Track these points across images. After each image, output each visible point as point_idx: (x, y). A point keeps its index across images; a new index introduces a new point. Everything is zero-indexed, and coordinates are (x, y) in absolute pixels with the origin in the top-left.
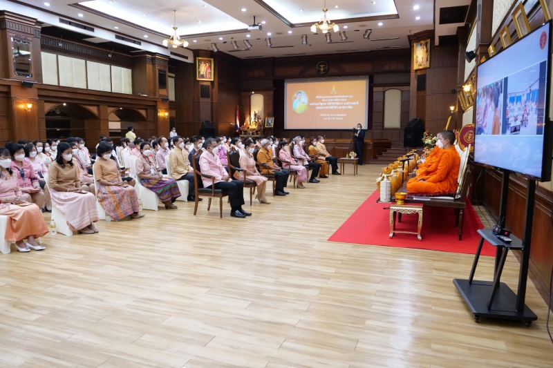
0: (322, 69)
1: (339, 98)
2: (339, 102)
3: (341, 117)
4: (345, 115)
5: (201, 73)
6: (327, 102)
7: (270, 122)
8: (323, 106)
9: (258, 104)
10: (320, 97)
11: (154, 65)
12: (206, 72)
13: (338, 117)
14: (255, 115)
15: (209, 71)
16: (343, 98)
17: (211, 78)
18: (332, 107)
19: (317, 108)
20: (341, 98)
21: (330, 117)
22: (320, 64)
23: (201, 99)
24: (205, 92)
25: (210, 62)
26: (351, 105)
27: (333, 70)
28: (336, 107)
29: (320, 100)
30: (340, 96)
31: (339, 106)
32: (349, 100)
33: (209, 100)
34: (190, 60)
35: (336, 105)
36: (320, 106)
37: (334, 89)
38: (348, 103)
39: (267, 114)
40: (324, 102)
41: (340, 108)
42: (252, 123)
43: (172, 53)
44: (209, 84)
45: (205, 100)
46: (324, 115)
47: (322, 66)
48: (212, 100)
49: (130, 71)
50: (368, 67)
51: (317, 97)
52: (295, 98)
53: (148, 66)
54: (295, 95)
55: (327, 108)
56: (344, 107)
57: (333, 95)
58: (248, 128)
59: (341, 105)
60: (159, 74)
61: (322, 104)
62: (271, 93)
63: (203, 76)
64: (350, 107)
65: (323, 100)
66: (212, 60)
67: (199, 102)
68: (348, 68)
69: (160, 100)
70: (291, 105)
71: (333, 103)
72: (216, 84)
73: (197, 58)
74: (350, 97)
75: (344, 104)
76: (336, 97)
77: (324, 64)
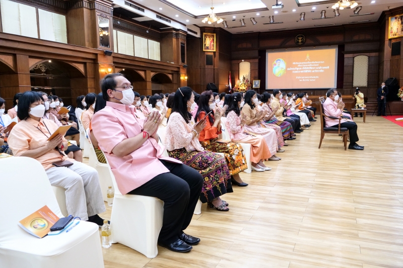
0: (300, 41)
1: (312, 64)
2: (312, 67)
3: (314, 79)
4: (317, 77)
5: (207, 45)
6: (302, 67)
7: (257, 84)
8: (299, 70)
9: (245, 69)
10: (297, 63)
11: (177, 39)
12: (210, 44)
13: (312, 79)
14: (244, 78)
15: (212, 43)
16: (316, 64)
17: (214, 49)
18: (306, 71)
19: (294, 72)
20: (314, 64)
21: (305, 79)
22: (299, 37)
23: (206, 66)
24: (209, 61)
25: (214, 37)
26: (322, 69)
27: (309, 41)
28: (309, 71)
29: (296, 66)
30: (313, 62)
31: (313, 70)
32: (320, 65)
33: (212, 67)
34: (198, 36)
35: (310, 70)
36: (296, 70)
37: (308, 56)
38: (320, 68)
39: (253, 77)
40: (299, 67)
41: (313, 71)
42: (241, 84)
43: (188, 30)
44: (212, 54)
45: (210, 66)
46: (299, 77)
47: (300, 38)
48: (214, 67)
49: (159, 43)
50: (339, 38)
51: (294, 63)
52: (275, 65)
53: (173, 39)
54: (275, 62)
55: (302, 72)
56: (317, 71)
57: (307, 61)
58: (239, 89)
59: (314, 70)
60: (182, 46)
61: (298, 69)
62: (257, 61)
63: (207, 48)
64: (322, 71)
65: (299, 66)
66: (215, 35)
67: (204, 69)
68: (322, 39)
69: (181, 67)
70: (272, 70)
71: (307, 68)
72: (217, 54)
73: (204, 34)
74: (322, 62)
75: (317, 68)
76: (310, 63)
77: (301, 36)
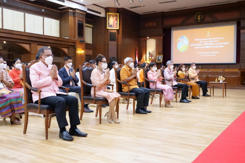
0: (199, 19)
1: (212, 40)
2: (213, 43)
3: (214, 54)
4: (217, 52)
5: (110, 24)
6: (203, 43)
7: (160, 58)
8: (200, 46)
9: (151, 45)
10: (198, 40)
11: (74, 17)
12: (113, 23)
13: (212, 54)
14: (150, 53)
15: (116, 22)
16: (216, 40)
17: (117, 27)
18: (207, 47)
19: (196, 48)
20: (214, 40)
21: (206, 54)
22: (198, 15)
23: (110, 42)
24: (113, 37)
25: (117, 16)
26: (222, 45)
27: (208, 19)
28: (210, 47)
29: (198, 42)
30: (213, 39)
31: (212, 46)
32: (220, 41)
33: (116, 43)
34: (103, 15)
35: (211, 45)
36: (198, 46)
37: (208, 33)
38: (220, 43)
39: (158, 53)
40: (201, 43)
41: (214, 47)
42: (147, 59)
43: (88, 9)
44: (116, 31)
45: (113, 42)
46: (201, 53)
47: (199, 16)
48: (118, 42)
50: (236, 15)
51: (196, 40)
52: (179, 41)
53: (70, 17)
54: (179, 39)
55: (203, 47)
56: (217, 47)
57: (208, 38)
59: (215, 45)
60: (79, 24)
61: (199, 45)
62: (161, 38)
63: (111, 26)
64: (222, 46)
65: (200, 42)
66: (118, 14)
67: (108, 44)
68: (219, 16)
69: (78, 42)
70: (176, 46)
71: (208, 44)
72: (121, 32)
73: (108, 13)
74: (222, 38)
75: (217, 44)
76: (211, 39)
77: (200, 14)
